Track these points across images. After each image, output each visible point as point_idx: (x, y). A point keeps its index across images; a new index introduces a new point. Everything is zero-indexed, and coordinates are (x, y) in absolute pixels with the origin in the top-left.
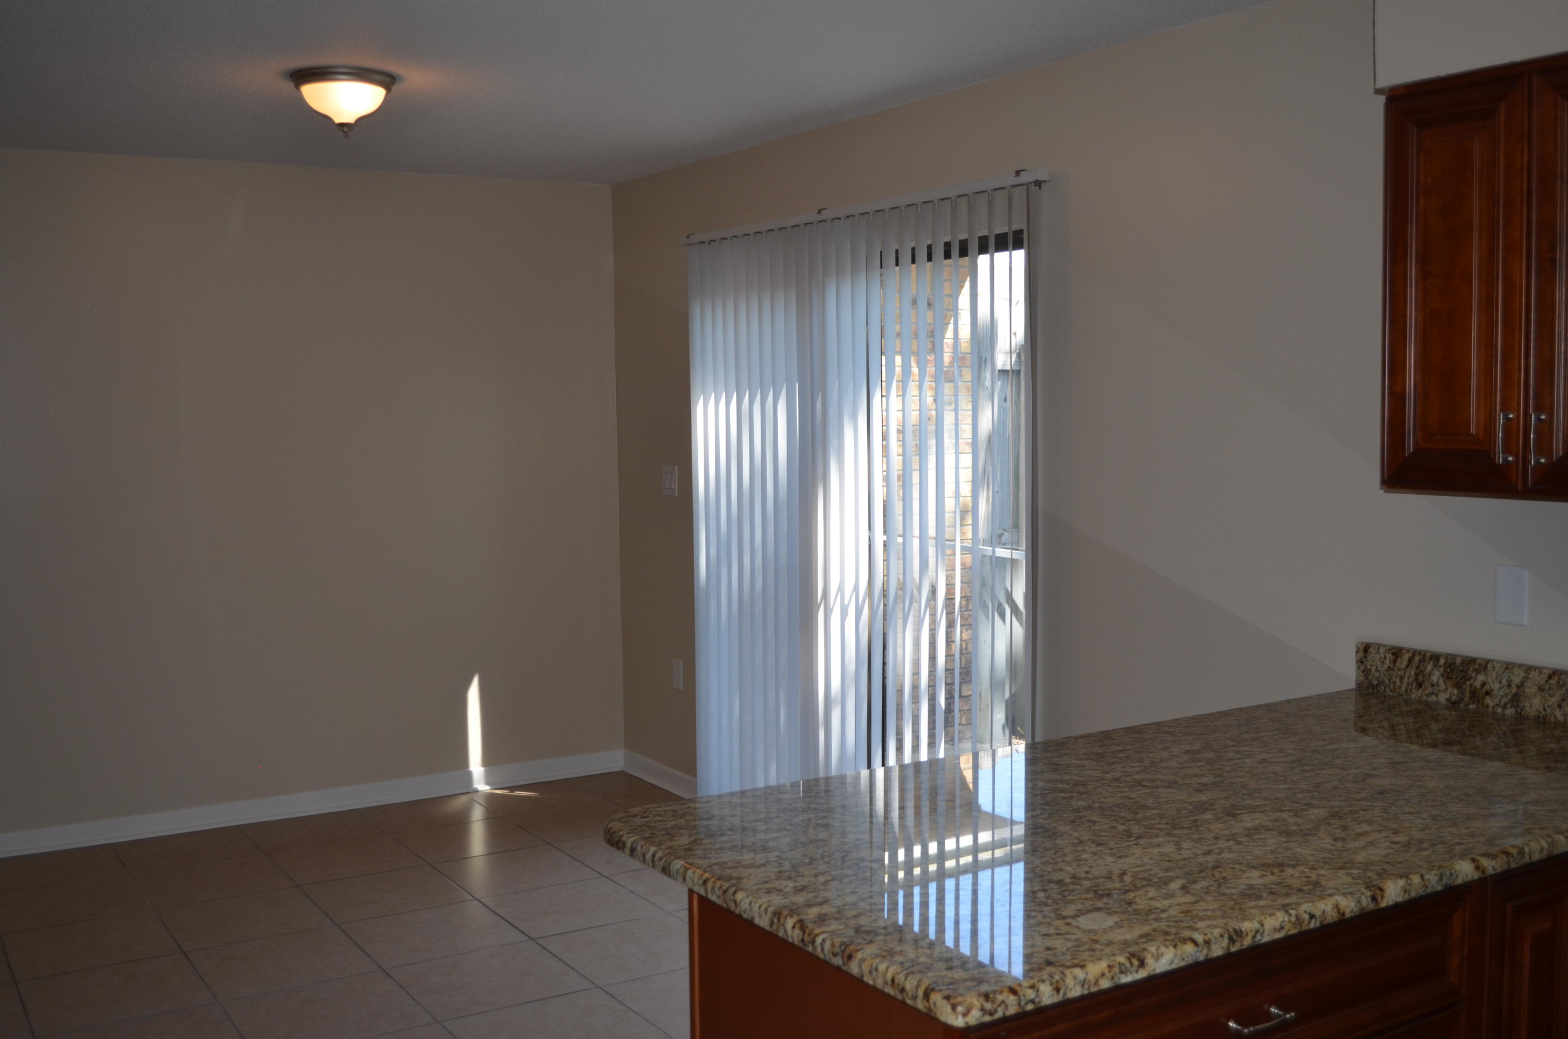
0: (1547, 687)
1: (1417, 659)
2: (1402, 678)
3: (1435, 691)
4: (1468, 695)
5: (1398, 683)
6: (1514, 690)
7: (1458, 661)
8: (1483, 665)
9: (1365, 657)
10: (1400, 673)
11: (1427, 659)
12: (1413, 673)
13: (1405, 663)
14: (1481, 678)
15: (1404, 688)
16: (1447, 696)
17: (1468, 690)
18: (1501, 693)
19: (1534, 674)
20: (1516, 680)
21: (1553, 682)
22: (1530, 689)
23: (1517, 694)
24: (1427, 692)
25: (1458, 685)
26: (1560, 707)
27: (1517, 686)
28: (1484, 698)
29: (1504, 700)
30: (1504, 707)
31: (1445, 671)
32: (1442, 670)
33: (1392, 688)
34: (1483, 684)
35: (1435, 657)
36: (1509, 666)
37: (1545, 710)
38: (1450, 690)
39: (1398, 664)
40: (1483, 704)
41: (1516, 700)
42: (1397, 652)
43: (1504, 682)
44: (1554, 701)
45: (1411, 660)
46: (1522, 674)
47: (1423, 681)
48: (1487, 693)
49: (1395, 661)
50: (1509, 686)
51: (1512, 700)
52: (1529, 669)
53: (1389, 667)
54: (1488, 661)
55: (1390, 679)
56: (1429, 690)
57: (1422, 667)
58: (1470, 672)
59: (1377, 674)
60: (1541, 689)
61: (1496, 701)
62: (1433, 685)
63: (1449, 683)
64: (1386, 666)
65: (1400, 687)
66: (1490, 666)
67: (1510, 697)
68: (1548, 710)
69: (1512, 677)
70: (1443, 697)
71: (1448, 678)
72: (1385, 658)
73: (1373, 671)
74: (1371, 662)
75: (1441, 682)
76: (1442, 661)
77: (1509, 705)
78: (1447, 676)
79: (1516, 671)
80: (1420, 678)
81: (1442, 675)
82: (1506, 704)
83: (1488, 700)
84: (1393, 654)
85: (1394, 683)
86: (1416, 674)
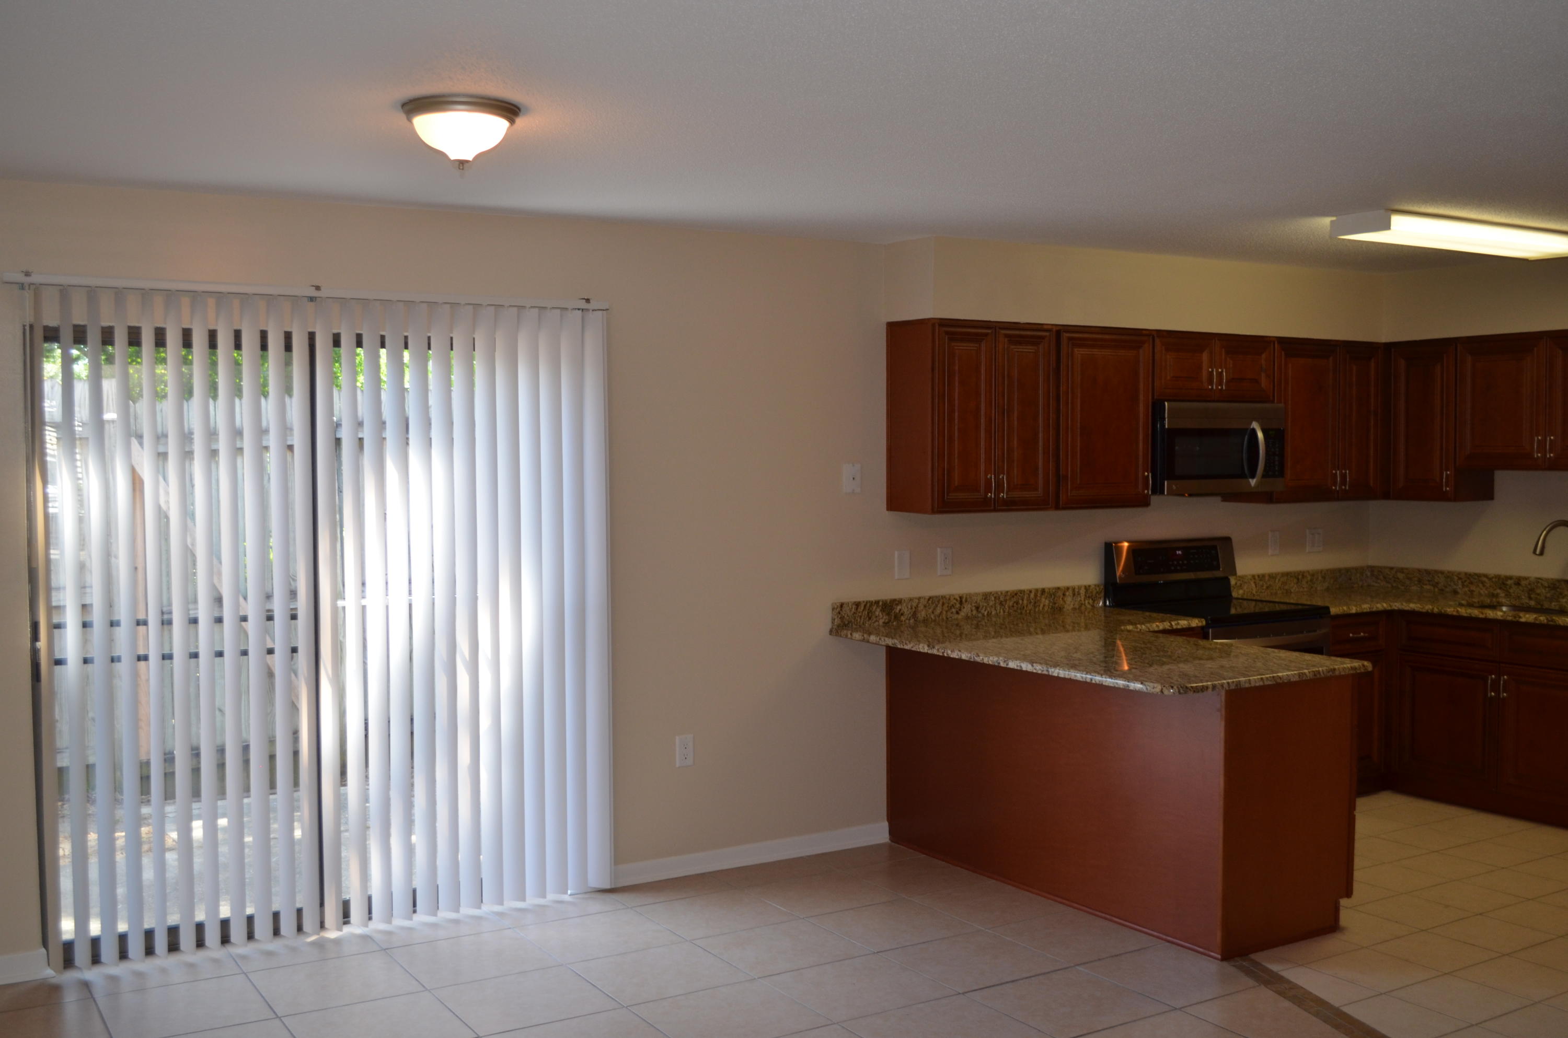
0: (928, 605)
1: (868, 605)
2: (861, 617)
3: (878, 620)
4: (893, 617)
5: (859, 620)
6: (914, 609)
7: (888, 602)
8: (899, 602)
9: (841, 610)
10: (860, 614)
11: (873, 604)
12: (866, 613)
13: (862, 608)
14: (899, 607)
15: (862, 623)
16: (883, 620)
17: (893, 615)
18: (908, 612)
19: (922, 600)
20: (914, 605)
21: (930, 602)
22: (921, 607)
23: (915, 611)
24: (873, 621)
25: (888, 614)
26: (933, 613)
27: (915, 608)
28: (900, 617)
29: (910, 615)
30: (909, 620)
31: (882, 608)
32: (880, 608)
33: (856, 623)
34: (900, 610)
35: (877, 602)
36: (911, 600)
37: (927, 616)
38: (885, 617)
39: (859, 610)
40: (900, 620)
41: (914, 615)
42: (857, 604)
43: (909, 607)
44: (930, 611)
45: (865, 606)
46: (917, 601)
47: (872, 616)
48: (902, 614)
49: (857, 609)
50: (912, 608)
51: (913, 615)
52: (919, 599)
53: (854, 613)
54: (901, 599)
55: (854, 620)
56: (875, 619)
57: (871, 609)
58: (894, 606)
59: (848, 618)
60: (925, 606)
61: (906, 617)
62: (876, 617)
63: (884, 614)
64: (852, 612)
65: (860, 622)
66: (903, 601)
67: (912, 613)
68: (928, 616)
69: (913, 603)
70: (881, 622)
71: (884, 611)
72: (852, 608)
73: (846, 616)
74: (844, 612)
75: (880, 614)
76: (881, 603)
77: (912, 618)
78: (883, 610)
79: (915, 600)
80: (870, 614)
81: (881, 611)
82: (910, 617)
83: (903, 618)
84: (856, 605)
85: (857, 620)
86: (868, 613)
